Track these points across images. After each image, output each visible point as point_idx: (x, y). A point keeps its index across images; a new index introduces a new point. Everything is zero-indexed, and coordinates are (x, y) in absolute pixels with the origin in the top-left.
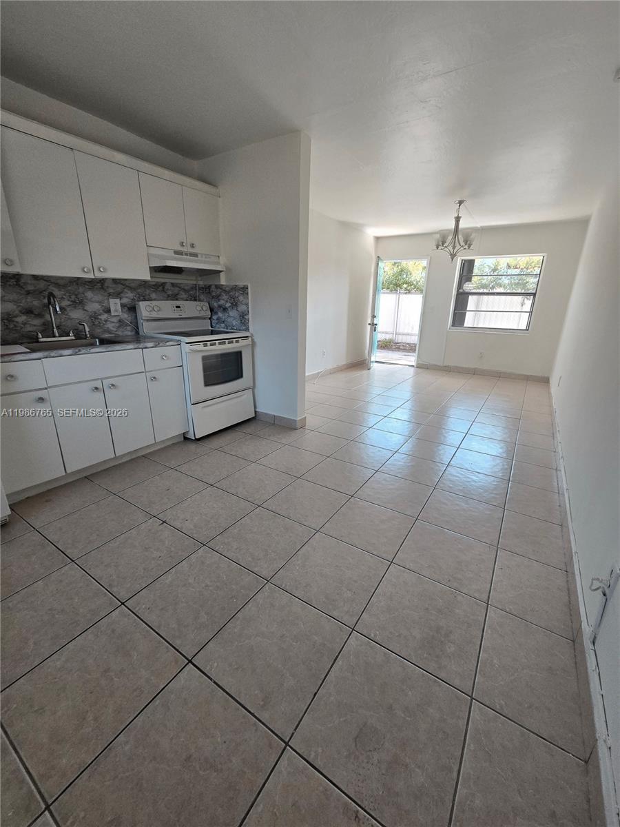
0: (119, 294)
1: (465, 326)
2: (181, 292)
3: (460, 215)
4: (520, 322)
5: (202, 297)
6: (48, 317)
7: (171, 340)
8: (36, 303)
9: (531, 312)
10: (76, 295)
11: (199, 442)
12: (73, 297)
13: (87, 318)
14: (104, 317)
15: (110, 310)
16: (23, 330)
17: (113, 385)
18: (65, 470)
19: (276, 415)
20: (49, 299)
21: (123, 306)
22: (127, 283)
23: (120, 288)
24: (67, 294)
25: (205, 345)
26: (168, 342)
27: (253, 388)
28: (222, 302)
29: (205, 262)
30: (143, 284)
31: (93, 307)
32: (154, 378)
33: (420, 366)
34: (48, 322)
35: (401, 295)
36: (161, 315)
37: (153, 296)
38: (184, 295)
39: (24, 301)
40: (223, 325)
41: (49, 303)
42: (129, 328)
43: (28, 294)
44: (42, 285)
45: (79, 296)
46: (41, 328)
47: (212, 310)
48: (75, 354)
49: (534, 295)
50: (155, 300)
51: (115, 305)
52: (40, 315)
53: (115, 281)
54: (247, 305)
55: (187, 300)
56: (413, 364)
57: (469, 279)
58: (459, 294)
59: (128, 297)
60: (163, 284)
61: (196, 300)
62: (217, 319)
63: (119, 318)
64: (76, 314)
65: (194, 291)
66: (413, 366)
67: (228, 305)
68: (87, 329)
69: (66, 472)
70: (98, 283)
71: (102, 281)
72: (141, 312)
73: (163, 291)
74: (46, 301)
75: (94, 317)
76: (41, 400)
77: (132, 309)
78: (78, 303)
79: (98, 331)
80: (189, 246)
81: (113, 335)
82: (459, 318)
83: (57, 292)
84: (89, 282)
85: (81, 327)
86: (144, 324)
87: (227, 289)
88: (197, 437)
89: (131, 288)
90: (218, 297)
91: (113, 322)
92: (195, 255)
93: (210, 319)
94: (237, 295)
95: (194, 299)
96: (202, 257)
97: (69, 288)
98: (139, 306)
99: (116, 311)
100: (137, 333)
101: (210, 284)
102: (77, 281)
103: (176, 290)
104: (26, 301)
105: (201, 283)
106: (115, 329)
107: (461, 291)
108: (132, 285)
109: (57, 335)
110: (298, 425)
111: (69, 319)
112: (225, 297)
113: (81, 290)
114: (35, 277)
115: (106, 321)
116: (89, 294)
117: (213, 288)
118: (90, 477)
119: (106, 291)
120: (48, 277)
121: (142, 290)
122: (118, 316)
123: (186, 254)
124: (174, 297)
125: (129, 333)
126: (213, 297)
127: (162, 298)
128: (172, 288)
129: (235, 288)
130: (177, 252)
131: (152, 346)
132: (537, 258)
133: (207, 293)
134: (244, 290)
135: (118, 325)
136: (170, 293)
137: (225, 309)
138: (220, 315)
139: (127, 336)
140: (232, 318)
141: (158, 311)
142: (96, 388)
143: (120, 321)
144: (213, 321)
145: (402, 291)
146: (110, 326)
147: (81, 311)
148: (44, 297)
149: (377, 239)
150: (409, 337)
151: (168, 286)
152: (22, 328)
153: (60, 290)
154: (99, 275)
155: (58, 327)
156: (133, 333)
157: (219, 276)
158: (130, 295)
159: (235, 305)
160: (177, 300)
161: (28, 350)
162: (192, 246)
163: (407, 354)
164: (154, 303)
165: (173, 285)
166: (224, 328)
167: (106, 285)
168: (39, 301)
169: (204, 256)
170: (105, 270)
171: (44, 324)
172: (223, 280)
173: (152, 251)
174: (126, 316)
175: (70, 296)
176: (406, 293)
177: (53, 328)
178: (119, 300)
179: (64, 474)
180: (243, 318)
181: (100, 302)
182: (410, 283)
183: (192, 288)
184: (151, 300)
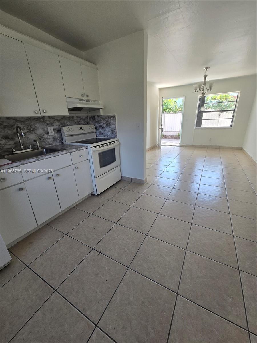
0: (52, 124)
1: (202, 126)
2: (81, 120)
3: (206, 75)
4: (227, 123)
5: (91, 122)
6: (17, 139)
7: (83, 146)
8: (10, 132)
9: (233, 119)
10: (30, 126)
11: (99, 196)
12: (29, 127)
13: (37, 138)
14: (45, 136)
15: (48, 133)
16: (4, 148)
17: (58, 175)
18: (37, 223)
19: (132, 177)
20: (17, 130)
21: (54, 130)
22: (55, 118)
23: (52, 120)
24: (26, 126)
25: (99, 147)
26: (82, 147)
27: (120, 165)
28: (101, 124)
29: (93, 104)
30: (64, 117)
31: (40, 132)
32: (77, 167)
33: (182, 146)
34: (17, 142)
35: (166, 114)
36: (73, 133)
37: (68, 123)
38: (83, 122)
39: (3, 132)
40: (102, 135)
41: (17, 132)
42: (58, 141)
43: (5, 127)
44: (12, 122)
45: (32, 127)
46: (14, 146)
47: (96, 128)
48: (37, 160)
49: (234, 111)
50: (69, 125)
51: (50, 129)
52: (12, 139)
53: (50, 117)
54: (115, 125)
55: (84, 124)
56: (179, 145)
57: (203, 105)
58: (199, 112)
59: (57, 125)
60: (73, 117)
61: (88, 124)
62: (99, 132)
63: (53, 136)
64: (32, 136)
65: (87, 119)
66: (179, 146)
67: (105, 125)
68: (38, 144)
69: (37, 224)
70: (41, 119)
71: (43, 118)
72: (64, 132)
73: (73, 120)
74: (15, 131)
75: (41, 137)
76: (21, 189)
77: (59, 131)
78: (32, 130)
79: (44, 144)
80: (86, 97)
81: (51, 146)
82: (199, 124)
83: (21, 126)
84: (37, 119)
85: (35, 143)
86: (66, 138)
87: (104, 117)
88: (98, 194)
89: (57, 120)
90: (99, 122)
91: (50, 139)
92: (88, 101)
93: (95, 132)
94: (109, 120)
95: (87, 123)
96: (92, 102)
97: (27, 123)
98: (62, 129)
99: (51, 133)
100: (62, 143)
101: (95, 115)
102: (30, 119)
103: (79, 119)
104: (4, 132)
105: (90, 115)
106: (52, 143)
107: (200, 111)
108: (58, 119)
109: (23, 149)
110: (144, 182)
111: (28, 139)
112: (103, 121)
113: (33, 123)
114: (8, 118)
115: (47, 138)
116: (37, 125)
117: (96, 117)
118: (49, 224)
119: (45, 123)
120: (15, 117)
121: (63, 121)
122: (53, 135)
123: (85, 101)
124: (78, 123)
125: (59, 144)
126: (96, 122)
127: (72, 124)
128: (77, 119)
129: (108, 117)
130: (80, 100)
131: (75, 151)
132: (235, 94)
133: (93, 120)
134: (113, 117)
135: (53, 140)
136: (76, 121)
137: (103, 128)
138: (101, 130)
139: (58, 145)
140: (108, 132)
141: (72, 131)
142: (50, 178)
143: (53, 138)
144: (97, 134)
145: (166, 112)
146: (49, 141)
147: (34, 134)
148: (14, 129)
149: (160, 89)
150: (170, 132)
151: (75, 118)
152: (3, 147)
153: (22, 124)
154: (43, 115)
155: (23, 145)
156: (60, 143)
157: (100, 111)
158: (58, 124)
159: (108, 125)
160: (79, 125)
161: (11, 162)
162: (87, 96)
163: (170, 140)
164: (70, 127)
165: (77, 117)
166: (103, 137)
167: (45, 119)
168: (11, 131)
169: (92, 101)
170: (46, 112)
171: (15, 143)
172: (102, 113)
173: (68, 100)
174: (56, 135)
175: (27, 127)
176: (168, 113)
177: (21, 145)
178: (52, 127)
179: (37, 226)
180: (113, 131)
181: (43, 129)
182: (170, 109)
183: (86, 118)
184: (68, 126)
